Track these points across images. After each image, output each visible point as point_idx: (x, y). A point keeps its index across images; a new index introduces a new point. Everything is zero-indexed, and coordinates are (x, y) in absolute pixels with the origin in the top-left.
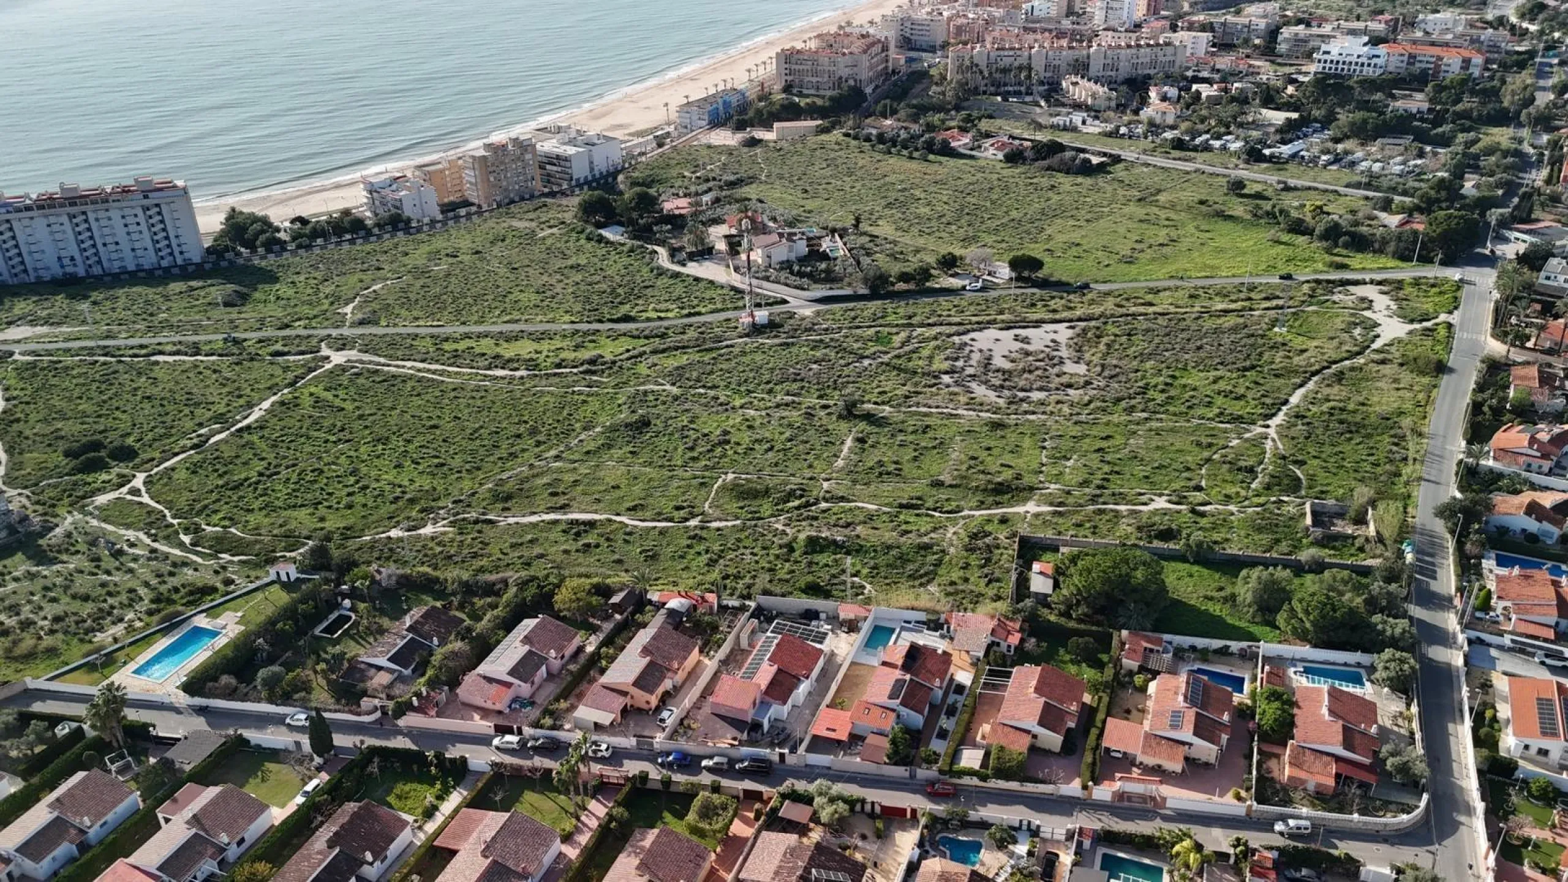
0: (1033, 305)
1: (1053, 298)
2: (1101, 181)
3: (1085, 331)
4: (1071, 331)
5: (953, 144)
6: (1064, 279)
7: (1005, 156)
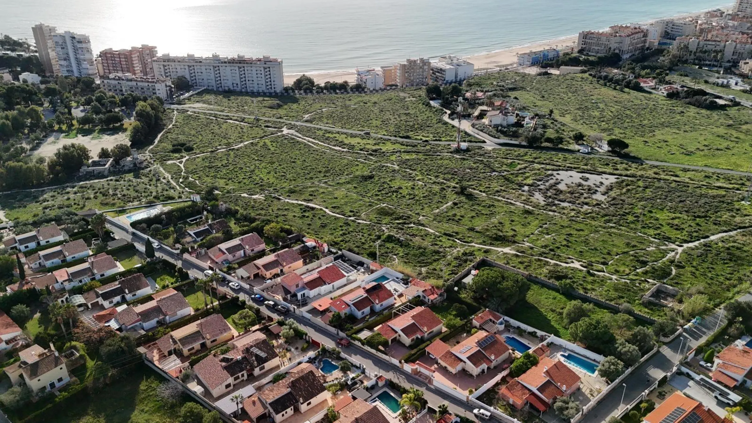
0: (607, 165)
1: (622, 163)
2: (715, 115)
3: (623, 181)
4: (616, 180)
5: (642, 85)
6: (640, 156)
7: (667, 94)
